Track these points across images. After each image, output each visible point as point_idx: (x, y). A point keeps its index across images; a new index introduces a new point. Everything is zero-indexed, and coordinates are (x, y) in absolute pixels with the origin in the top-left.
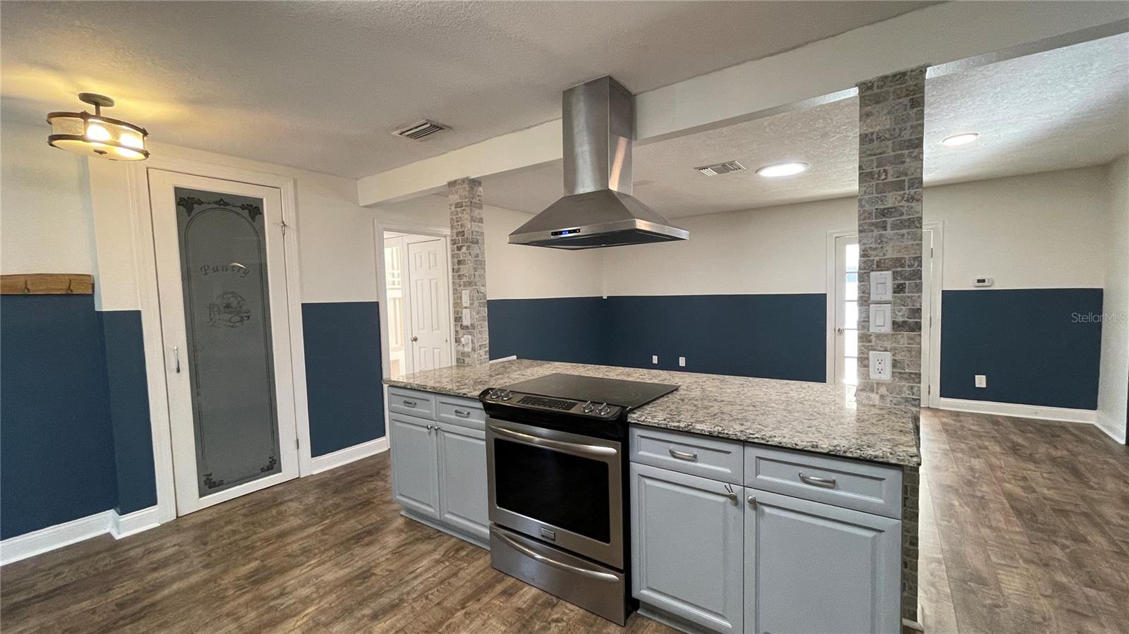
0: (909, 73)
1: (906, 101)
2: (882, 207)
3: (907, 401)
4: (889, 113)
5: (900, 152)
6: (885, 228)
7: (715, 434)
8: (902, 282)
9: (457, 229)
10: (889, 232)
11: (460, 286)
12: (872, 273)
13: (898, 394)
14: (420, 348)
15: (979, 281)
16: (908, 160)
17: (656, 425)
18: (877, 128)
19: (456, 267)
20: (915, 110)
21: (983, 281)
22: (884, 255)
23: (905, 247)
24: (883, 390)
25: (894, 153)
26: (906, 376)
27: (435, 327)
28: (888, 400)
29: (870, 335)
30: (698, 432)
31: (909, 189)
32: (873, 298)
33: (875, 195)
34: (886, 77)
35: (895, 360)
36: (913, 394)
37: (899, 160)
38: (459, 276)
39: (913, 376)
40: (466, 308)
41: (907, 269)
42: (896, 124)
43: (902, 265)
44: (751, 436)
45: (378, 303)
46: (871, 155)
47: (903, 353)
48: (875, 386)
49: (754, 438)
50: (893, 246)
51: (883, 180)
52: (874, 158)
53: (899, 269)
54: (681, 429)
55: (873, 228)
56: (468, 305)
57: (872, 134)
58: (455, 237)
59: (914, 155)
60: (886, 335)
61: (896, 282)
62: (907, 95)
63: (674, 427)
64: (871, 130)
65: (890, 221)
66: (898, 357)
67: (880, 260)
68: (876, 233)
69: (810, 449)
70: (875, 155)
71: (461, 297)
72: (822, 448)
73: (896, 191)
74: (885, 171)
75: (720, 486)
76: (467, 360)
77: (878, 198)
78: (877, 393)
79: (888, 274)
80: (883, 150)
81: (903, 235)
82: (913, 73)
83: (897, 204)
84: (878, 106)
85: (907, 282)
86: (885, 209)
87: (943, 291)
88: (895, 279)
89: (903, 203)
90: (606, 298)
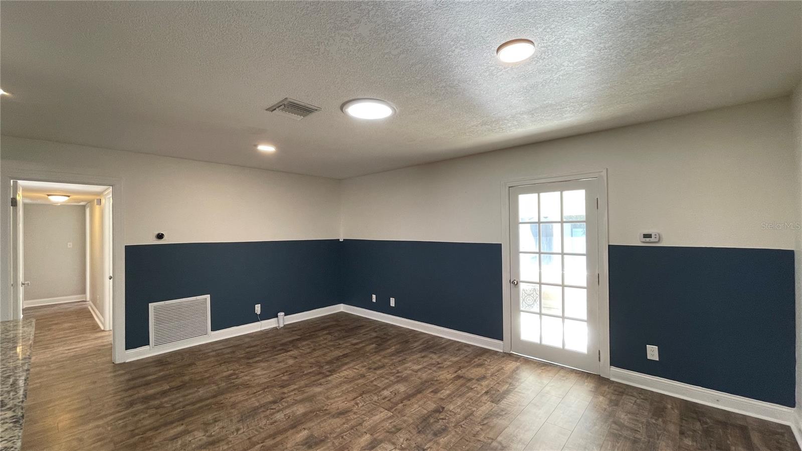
15: (646, 236)
21: (649, 236)
87: (610, 246)
90: (342, 241)
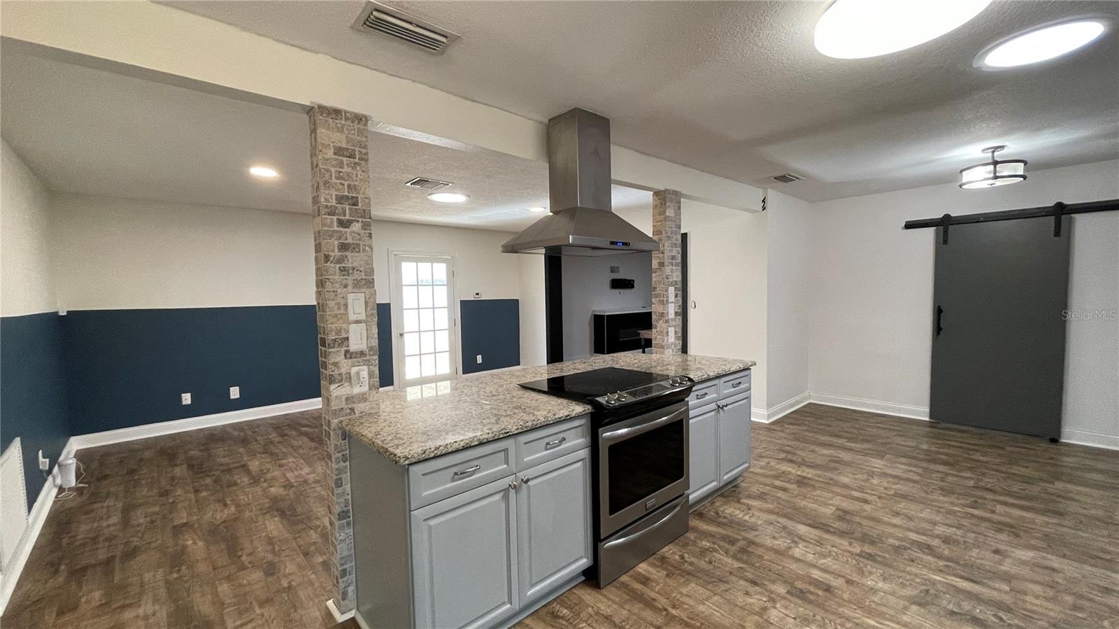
9: (338, 190)
11: (346, 286)
15: (476, 294)
40: (355, 322)
54: (707, 379)
58: (334, 203)
71: (346, 305)
87: (461, 301)
88: (675, 291)
90: (65, 314)
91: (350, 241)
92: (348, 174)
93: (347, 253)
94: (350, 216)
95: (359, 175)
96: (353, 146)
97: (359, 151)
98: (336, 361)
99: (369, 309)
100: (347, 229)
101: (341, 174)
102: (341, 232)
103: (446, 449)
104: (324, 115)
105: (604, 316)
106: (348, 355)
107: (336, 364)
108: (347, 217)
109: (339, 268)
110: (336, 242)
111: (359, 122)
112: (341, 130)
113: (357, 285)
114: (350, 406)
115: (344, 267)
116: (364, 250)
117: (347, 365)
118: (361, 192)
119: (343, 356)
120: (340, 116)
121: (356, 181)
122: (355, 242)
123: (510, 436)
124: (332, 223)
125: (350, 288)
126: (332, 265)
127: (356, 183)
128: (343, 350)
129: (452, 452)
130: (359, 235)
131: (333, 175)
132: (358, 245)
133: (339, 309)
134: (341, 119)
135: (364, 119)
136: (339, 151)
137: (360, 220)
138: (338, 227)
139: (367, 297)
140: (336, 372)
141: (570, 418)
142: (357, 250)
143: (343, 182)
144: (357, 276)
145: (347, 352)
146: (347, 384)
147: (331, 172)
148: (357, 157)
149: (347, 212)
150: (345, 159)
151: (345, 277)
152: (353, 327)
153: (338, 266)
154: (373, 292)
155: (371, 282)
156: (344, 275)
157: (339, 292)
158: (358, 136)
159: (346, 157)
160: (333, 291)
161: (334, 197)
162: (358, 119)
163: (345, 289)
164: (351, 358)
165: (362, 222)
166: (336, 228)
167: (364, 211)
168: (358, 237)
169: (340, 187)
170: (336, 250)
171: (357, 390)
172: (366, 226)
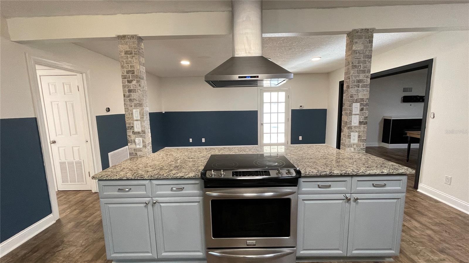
0: (370, 30)
1: (368, 40)
2: (359, 79)
3: (362, 149)
4: (363, 44)
5: (365, 59)
6: (359, 87)
7: (343, 174)
8: (363, 107)
9: (127, 68)
10: (360, 89)
11: (131, 106)
12: (353, 104)
13: (359, 147)
14: (58, 147)
15: (301, 106)
16: (367, 62)
17: (315, 175)
18: (359, 49)
19: (127, 94)
20: (370, 44)
22: (358, 97)
23: (365, 95)
24: (355, 146)
25: (364, 59)
26: (362, 141)
27: (73, 132)
28: (356, 149)
29: (352, 127)
30: (336, 175)
31: (367, 73)
32: (353, 113)
33: (356, 74)
34: (363, 29)
35: (359, 135)
36: (364, 147)
37: (365, 62)
38: (130, 100)
39: (364, 140)
40: (137, 120)
41: (365, 102)
42: (365, 48)
43: (363, 101)
44: (358, 172)
45: (36, 118)
46: (356, 59)
47: (362, 133)
48: (352, 145)
49: (359, 173)
50: (361, 94)
51: (359, 69)
52: (357, 60)
53: (362, 102)
54: (327, 175)
55: (355, 86)
56: (139, 118)
57: (357, 50)
58: (125, 74)
59: (369, 61)
60: (357, 126)
61: (361, 107)
62: (368, 38)
63: (324, 174)
64: (356, 49)
65: (360, 84)
66: (360, 134)
67: (357, 99)
68: (356, 89)
69: (381, 174)
70: (358, 59)
71: (132, 114)
72: (385, 173)
73: (363, 73)
74: (360, 65)
75: (342, 196)
76: (139, 153)
77: (357, 75)
78: (353, 147)
79: (359, 104)
80: (360, 57)
81: (364, 90)
82: (371, 30)
83: (363, 79)
84: (360, 40)
85: (364, 107)
86: (359, 80)
87: (292, 110)
88: (361, 106)
89: (365, 78)
90: (164, 113)
91: (132, 88)
92: (130, 61)
93: (131, 93)
94: (132, 78)
95: (134, 61)
96: (131, 49)
97: (134, 51)
98: (130, 135)
99: (141, 115)
100: (131, 84)
101: (128, 62)
102: (128, 85)
103: (110, 178)
104: (120, 39)
105: (391, 120)
106: (134, 133)
107: (129, 136)
108: (131, 79)
109: (129, 99)
110: (127, 89)
111: (133, 39)
112: (126, 44)
113: (136, 106)
114: (135, 152)
115: (130, 99)
116: (138, 92)
117: (134, 137)
118: (135, 68)
119: (132, 133)
120: (126, 38)
121: (133, 63)
122: (134, 89)
123: (143, 179)
124: (125, 82)
125: (133, 107)
126: (126, 98)
127: (133, 64)
128: (132, 131)
129: (113, 180)
130: (135, 85)
131: (125, 63)
132: (135, 89)
133: (129, 115)
134: (126, 39)
135: (135, 37)
136: (126, 53)
137: (136, 79)
138: (127, 83)
139: (140, 110)
140: (130, 139)
141: (184, 178)
142: (135, 92)
143: (128, 65)
144: (135, 102)
145: (133, 132)
146: (134, 144)
147: (124, 62)
148: (133, 54)
149: (131, 76)
150: (128, 55)
151: (131, 103)
152: (135, 122)
153: (128, 98)
154: (142, 109)
155: (141, 105)
156: (131, 102)
157: (129, 108)
158: (133, 44)
159: (129, 54)
160: (127, 108)
161: (125, 72)
162: (132, 37)
163: (131, 108)
164: (135, 134)
165: (136, 80)
166: (127, 84)
167: (137, 75)
168: (135, 86)
169: (127, 67)
170: (127, 92)
171: (138, 147)
172: (138, 82)
